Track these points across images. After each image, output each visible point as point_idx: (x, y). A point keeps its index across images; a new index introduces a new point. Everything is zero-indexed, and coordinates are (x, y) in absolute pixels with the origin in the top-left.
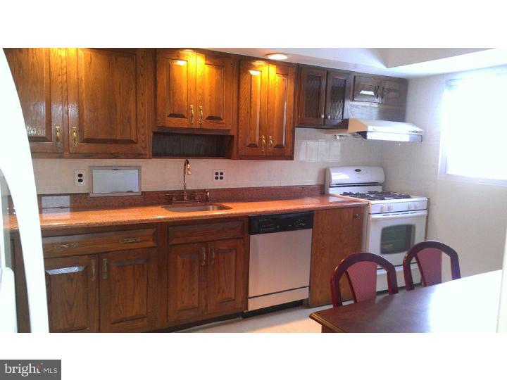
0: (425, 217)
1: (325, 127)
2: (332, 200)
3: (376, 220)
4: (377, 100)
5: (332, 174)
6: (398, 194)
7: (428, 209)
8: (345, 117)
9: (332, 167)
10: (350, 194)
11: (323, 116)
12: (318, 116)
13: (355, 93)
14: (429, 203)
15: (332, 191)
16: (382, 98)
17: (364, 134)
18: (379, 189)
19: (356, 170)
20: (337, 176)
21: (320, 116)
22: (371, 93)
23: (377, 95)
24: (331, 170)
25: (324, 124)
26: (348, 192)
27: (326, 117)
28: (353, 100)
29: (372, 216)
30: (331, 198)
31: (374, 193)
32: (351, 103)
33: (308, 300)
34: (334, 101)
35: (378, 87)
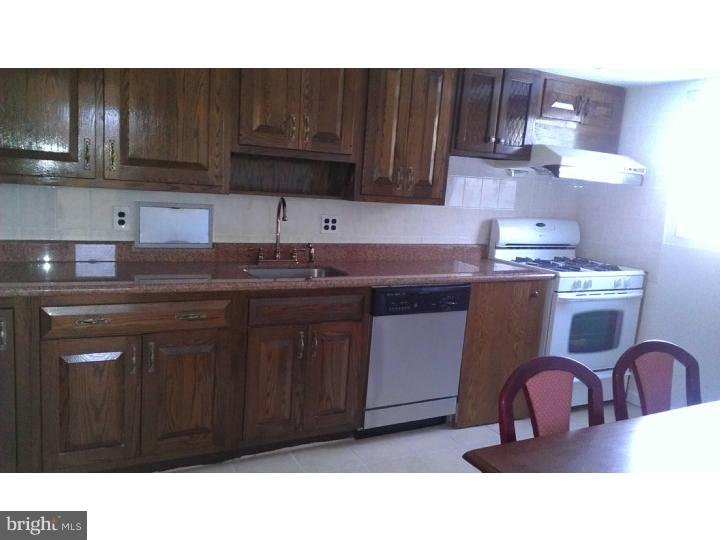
0: (639, 302)
1: (496, 155)
2: (499, 267)
3: (566, 301)
4: (577, 118)
6: (600, 264)
7: (644, 288)
8: (527, 142)
9: (502, 218)
10: (527, 260)
11: (493, 139)
12: (487, 139)
13: (545, 105)
14: (647, 279)
15: (499, 254)
16: (586, 115)
17: (554, 169)
18: (570, 254)
19: (538, 225)
20: (509, 233)
21: (489, 139)
22: (570, 107)
23: (577, 110)
24: (500, 222)
25: (494, 152)
26: (524, 257)
27: (498, 141)
28: (540, 116)
29: (561, 296)
30: (497, 264)
31: (563, 259)
32: (538, 121)
33: (454, 416)
34: (511, 117)
35: (581, 98)
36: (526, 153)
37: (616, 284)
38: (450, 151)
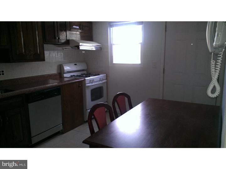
0: (106, 83)
1: (59, 43)
2: (66, 79)
3: (88, 86)
4: (80, 31)
5: (64, 67)
6: (94, 74)
7: (107, 79)
8: (68, 39)
9: (64, 64)
10: (74, 76)
11: (57, 38)
12: (55, 38)
13: (71, 27)
14: (107, 76)
15: (65, 75)
16: (83, 30)
17: (78, 47)
18: (85, 72)
19: (75, 65)
20: (67, 68)
22: (78, 27)
23: (80, 29)
24: (64, 65)
25: (58, 42)
26: (73, 75)
27: (59, 38)
28: (70, 30)
29: (87, 85)
30: (65, 79)
31: (84, 74)
32: (70, 32)
33: (62, 130)
34: (62, 31)
35: (81, 25)
36: (68, 42)
37: (100, 79)
38: (44, 42)
